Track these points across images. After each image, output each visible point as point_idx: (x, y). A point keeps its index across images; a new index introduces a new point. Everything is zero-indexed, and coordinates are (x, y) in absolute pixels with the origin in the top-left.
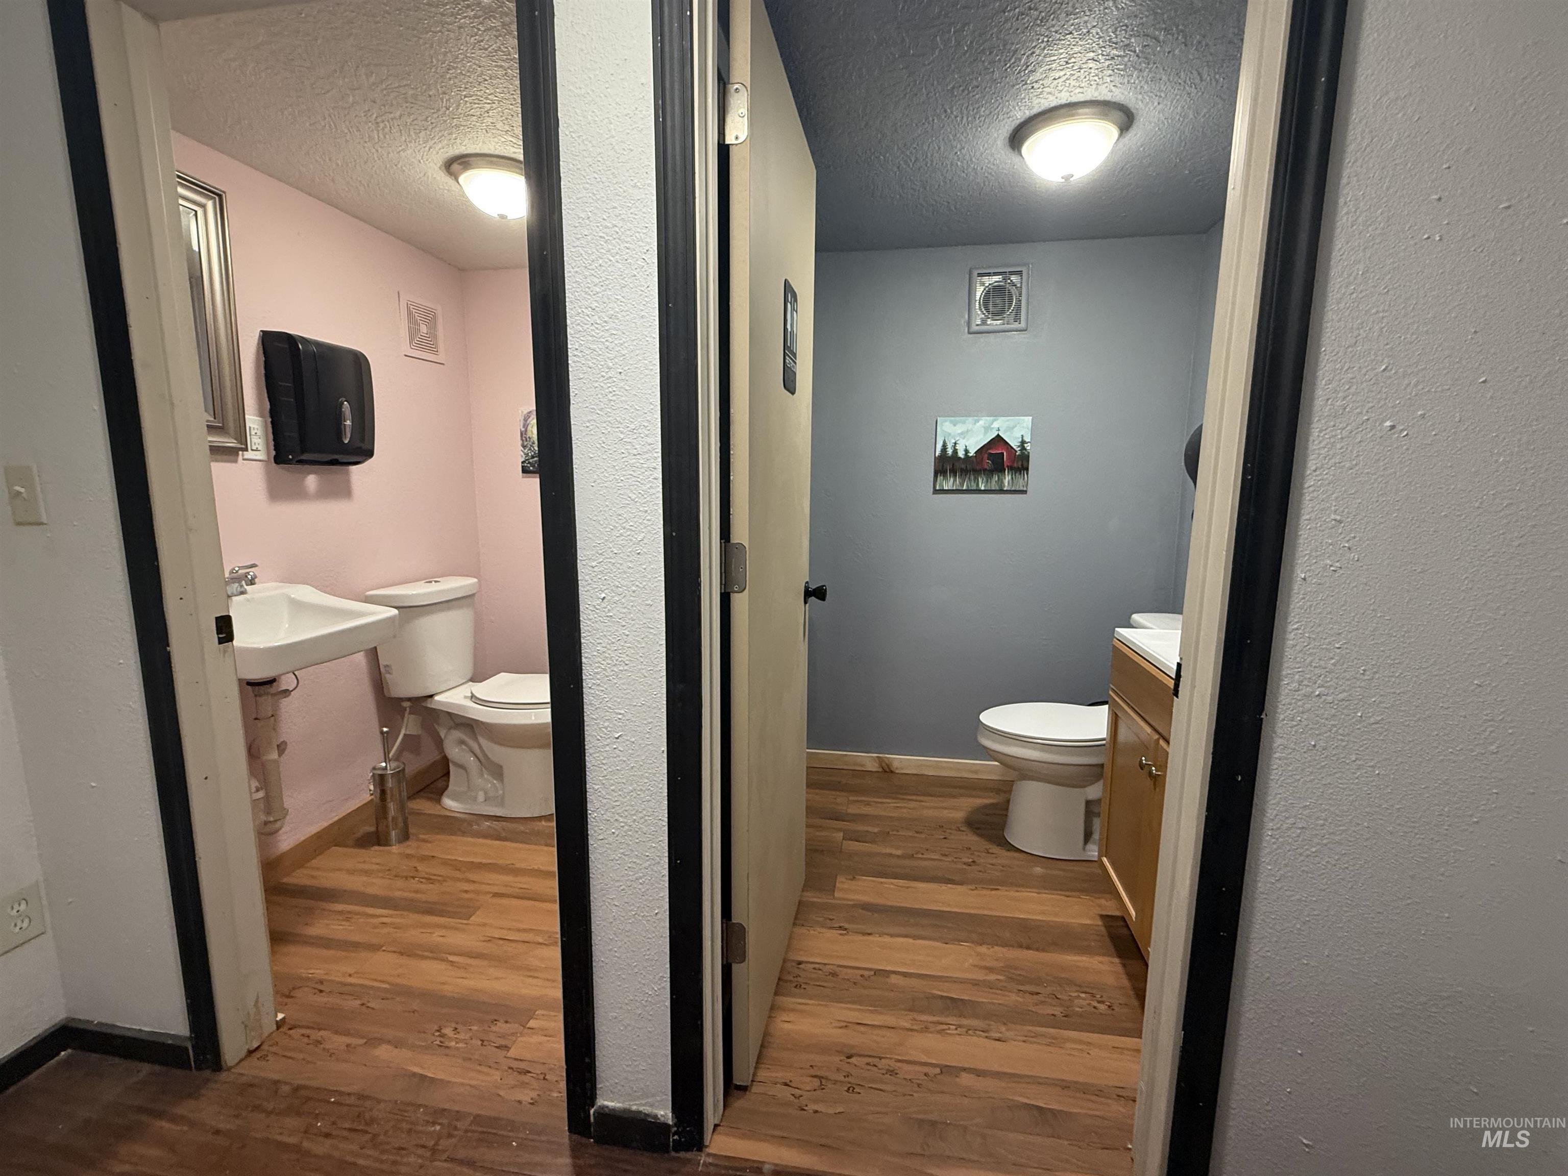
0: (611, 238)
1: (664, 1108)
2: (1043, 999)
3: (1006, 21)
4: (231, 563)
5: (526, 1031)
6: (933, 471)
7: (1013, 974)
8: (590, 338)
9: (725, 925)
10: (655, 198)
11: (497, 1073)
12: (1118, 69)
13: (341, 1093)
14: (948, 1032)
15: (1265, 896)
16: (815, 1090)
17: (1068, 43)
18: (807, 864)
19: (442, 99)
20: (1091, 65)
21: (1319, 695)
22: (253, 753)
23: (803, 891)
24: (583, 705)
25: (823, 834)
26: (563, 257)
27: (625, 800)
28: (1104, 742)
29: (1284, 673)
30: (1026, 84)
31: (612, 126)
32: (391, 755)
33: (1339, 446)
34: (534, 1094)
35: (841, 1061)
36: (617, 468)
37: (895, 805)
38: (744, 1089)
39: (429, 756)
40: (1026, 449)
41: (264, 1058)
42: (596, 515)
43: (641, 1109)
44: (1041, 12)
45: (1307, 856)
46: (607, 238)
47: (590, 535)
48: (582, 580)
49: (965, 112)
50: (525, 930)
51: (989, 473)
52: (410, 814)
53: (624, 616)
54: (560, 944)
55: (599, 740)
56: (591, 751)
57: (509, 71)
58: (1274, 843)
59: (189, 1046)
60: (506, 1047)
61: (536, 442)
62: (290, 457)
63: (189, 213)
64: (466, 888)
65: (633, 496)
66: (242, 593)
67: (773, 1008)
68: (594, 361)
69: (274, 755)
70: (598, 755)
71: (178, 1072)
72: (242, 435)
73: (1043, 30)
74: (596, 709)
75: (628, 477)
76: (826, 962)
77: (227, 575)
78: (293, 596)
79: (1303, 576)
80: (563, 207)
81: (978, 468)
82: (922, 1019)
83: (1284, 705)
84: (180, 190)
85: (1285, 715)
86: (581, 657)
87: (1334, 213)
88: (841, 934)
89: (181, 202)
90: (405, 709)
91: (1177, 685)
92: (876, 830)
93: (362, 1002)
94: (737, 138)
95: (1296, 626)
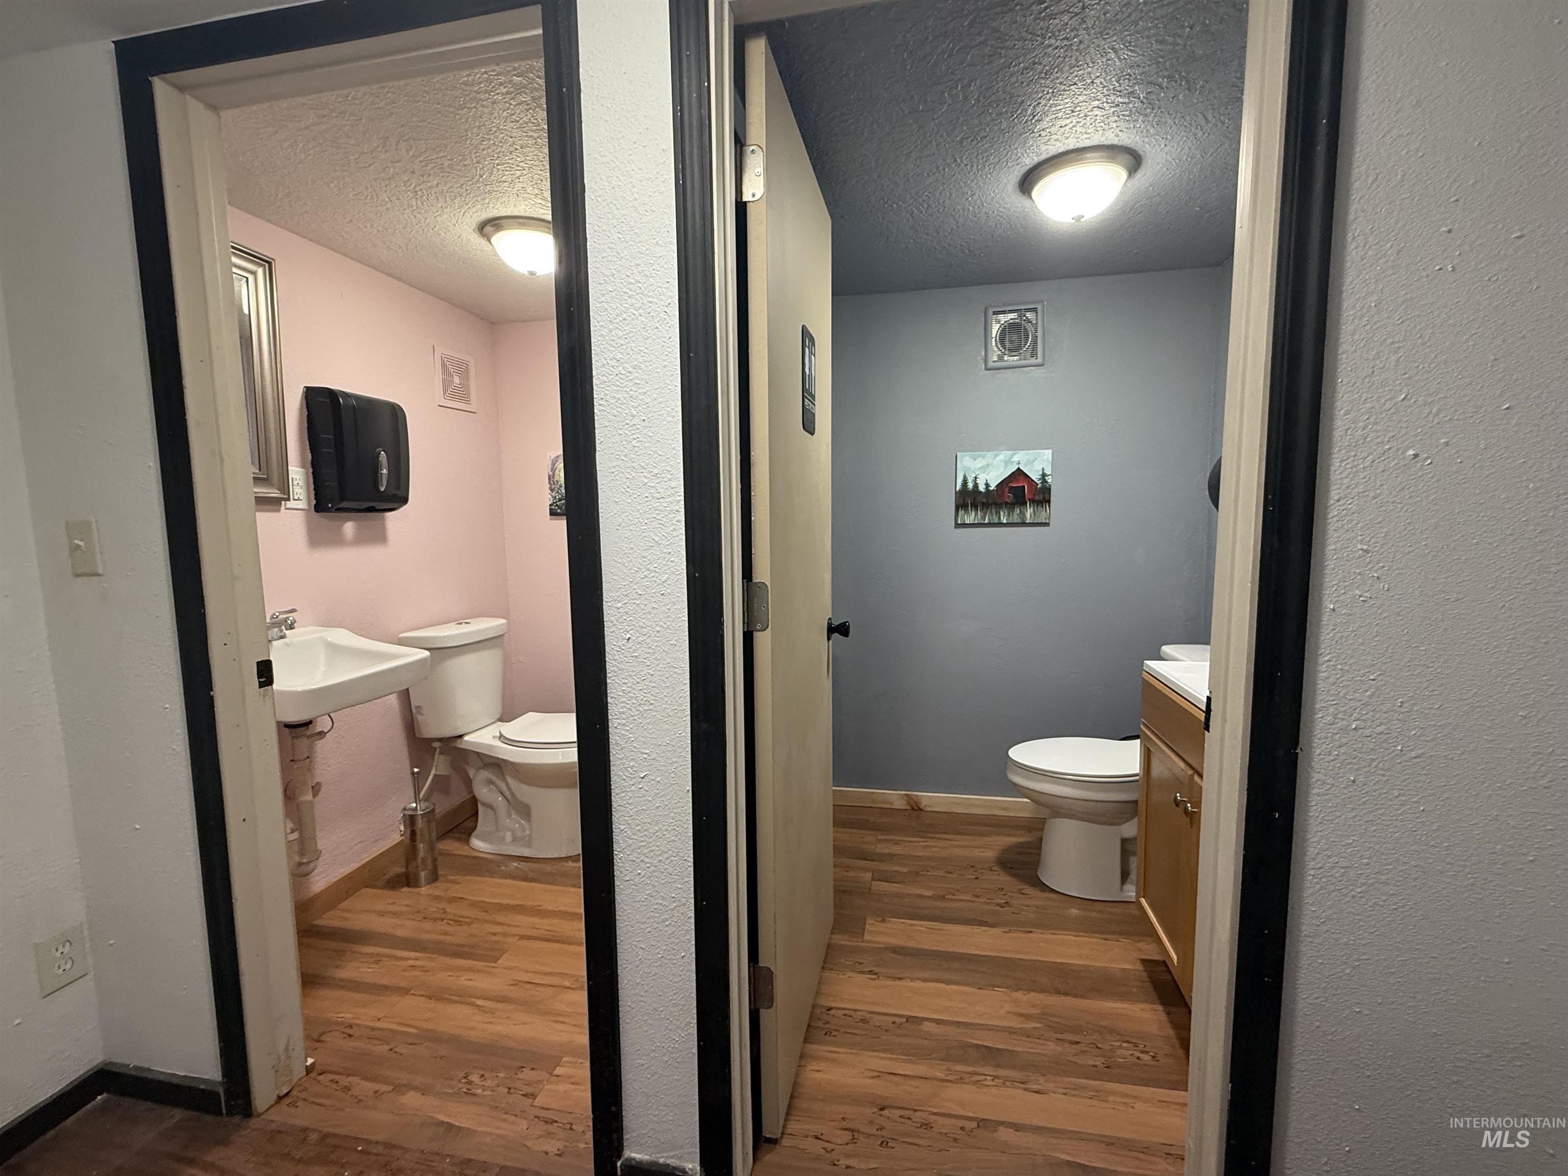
0: (635, 293)
1: (692, 1162)
2: (1085, 1049)
3: (1012, 75)
4: (272, 608)
5: (553, 1078)
6: (954, 505)
7: (1051, 1021)
8: (615, 388)
9: (752, 968)
10: (675, 255)
11: (525, 1122)
12: (1124, 115)
13: (368, 1142)
14: (984, 1083)
15: (1310, 940)
16: (847, 1144)
17: (1073, 93)
18: (835, 906)
19: (476, 168)
20: (1096, 113)
21: (1355, 729)
22: (290, 794)
23: (832, 933)
24: (609, 745)
25: (851, 874)
26: (589, 312)
27: (651, 840)
28: (1138, 778)
29: (1318, 706)
30: (1033, 132)
31: (635, 190)
32: (421, 796)
33: (1362, 475)
34: (560, 1145)
35: (874, 1113)
36: (641, 511)
37: (925, 844)
38: (774, 1142)
39: (458, 797)
40: (1047, 482)
41: (293, 1104)
42: (620, 558)
43: (669, 1161)
44: (1045, 66)
45: (1353, 897)
46: (630, 293)
47: (615, 577)
48: (607, 621)
49: (975, 160)
50: (551, 974)
51: (1011, 506)
52: (440, 854)
53: (649, 655)
54: (586, 988)
55: (625, 780)
56: (617, 791)
57: (539, 140)
58: (1317, 883)
59: (221, 1091)
60: (532, 1095)
61: (563, 485)
62: (330, 505)
63: (241, 280)
64: (494, 931)
65: (657, 539)
66: (282, 637)
67: (802, 1056)
68: (619, 409)
69: (309, 797)
70: (623, 795)
71: (209, 1118)
72: (285, 487)
73: (1048, 82)
74: (622, 748)
75: (653, 520)
76: (856, 1008)
77: (268, 620)
78: (329, 639)
79: (1332, 607)
80: (589, 266)
81: (999, 501)
82: (956, 1069)
83: (1319, 739)
84: (234, 260)
85: (1322, 749)
86: (607, 697)
87: (1344, 247)
88: (872, 979)
89: (235, 270)
90: (435, 749)
91: (1208, 719)
92: (905, 870)
93: (390, 1047)
94: (753, 195)
95: (1327, 658)
